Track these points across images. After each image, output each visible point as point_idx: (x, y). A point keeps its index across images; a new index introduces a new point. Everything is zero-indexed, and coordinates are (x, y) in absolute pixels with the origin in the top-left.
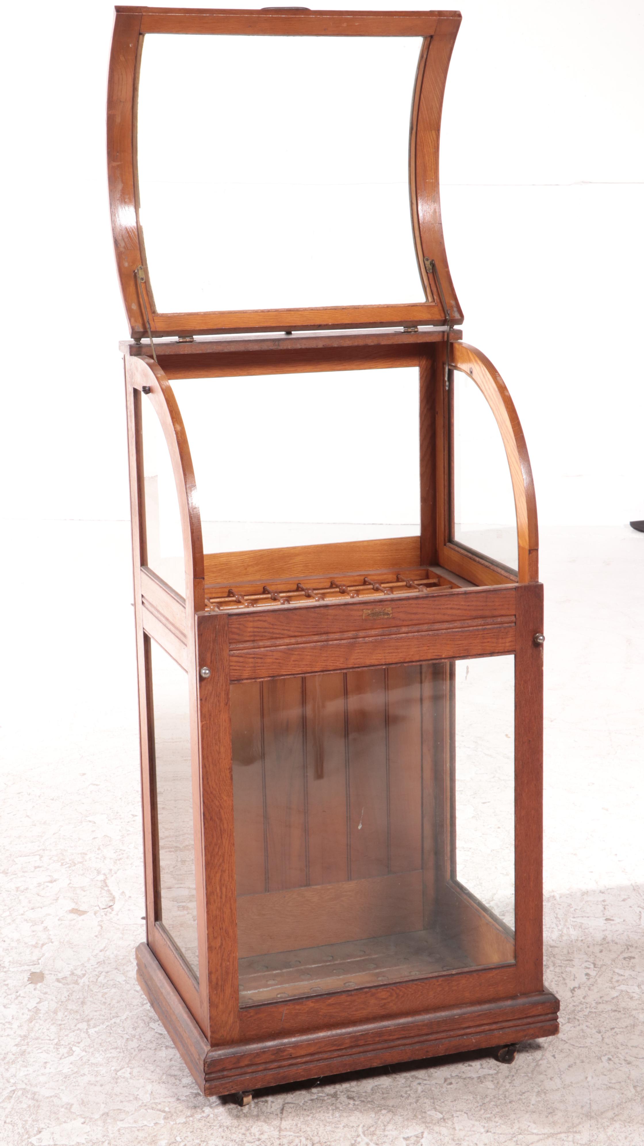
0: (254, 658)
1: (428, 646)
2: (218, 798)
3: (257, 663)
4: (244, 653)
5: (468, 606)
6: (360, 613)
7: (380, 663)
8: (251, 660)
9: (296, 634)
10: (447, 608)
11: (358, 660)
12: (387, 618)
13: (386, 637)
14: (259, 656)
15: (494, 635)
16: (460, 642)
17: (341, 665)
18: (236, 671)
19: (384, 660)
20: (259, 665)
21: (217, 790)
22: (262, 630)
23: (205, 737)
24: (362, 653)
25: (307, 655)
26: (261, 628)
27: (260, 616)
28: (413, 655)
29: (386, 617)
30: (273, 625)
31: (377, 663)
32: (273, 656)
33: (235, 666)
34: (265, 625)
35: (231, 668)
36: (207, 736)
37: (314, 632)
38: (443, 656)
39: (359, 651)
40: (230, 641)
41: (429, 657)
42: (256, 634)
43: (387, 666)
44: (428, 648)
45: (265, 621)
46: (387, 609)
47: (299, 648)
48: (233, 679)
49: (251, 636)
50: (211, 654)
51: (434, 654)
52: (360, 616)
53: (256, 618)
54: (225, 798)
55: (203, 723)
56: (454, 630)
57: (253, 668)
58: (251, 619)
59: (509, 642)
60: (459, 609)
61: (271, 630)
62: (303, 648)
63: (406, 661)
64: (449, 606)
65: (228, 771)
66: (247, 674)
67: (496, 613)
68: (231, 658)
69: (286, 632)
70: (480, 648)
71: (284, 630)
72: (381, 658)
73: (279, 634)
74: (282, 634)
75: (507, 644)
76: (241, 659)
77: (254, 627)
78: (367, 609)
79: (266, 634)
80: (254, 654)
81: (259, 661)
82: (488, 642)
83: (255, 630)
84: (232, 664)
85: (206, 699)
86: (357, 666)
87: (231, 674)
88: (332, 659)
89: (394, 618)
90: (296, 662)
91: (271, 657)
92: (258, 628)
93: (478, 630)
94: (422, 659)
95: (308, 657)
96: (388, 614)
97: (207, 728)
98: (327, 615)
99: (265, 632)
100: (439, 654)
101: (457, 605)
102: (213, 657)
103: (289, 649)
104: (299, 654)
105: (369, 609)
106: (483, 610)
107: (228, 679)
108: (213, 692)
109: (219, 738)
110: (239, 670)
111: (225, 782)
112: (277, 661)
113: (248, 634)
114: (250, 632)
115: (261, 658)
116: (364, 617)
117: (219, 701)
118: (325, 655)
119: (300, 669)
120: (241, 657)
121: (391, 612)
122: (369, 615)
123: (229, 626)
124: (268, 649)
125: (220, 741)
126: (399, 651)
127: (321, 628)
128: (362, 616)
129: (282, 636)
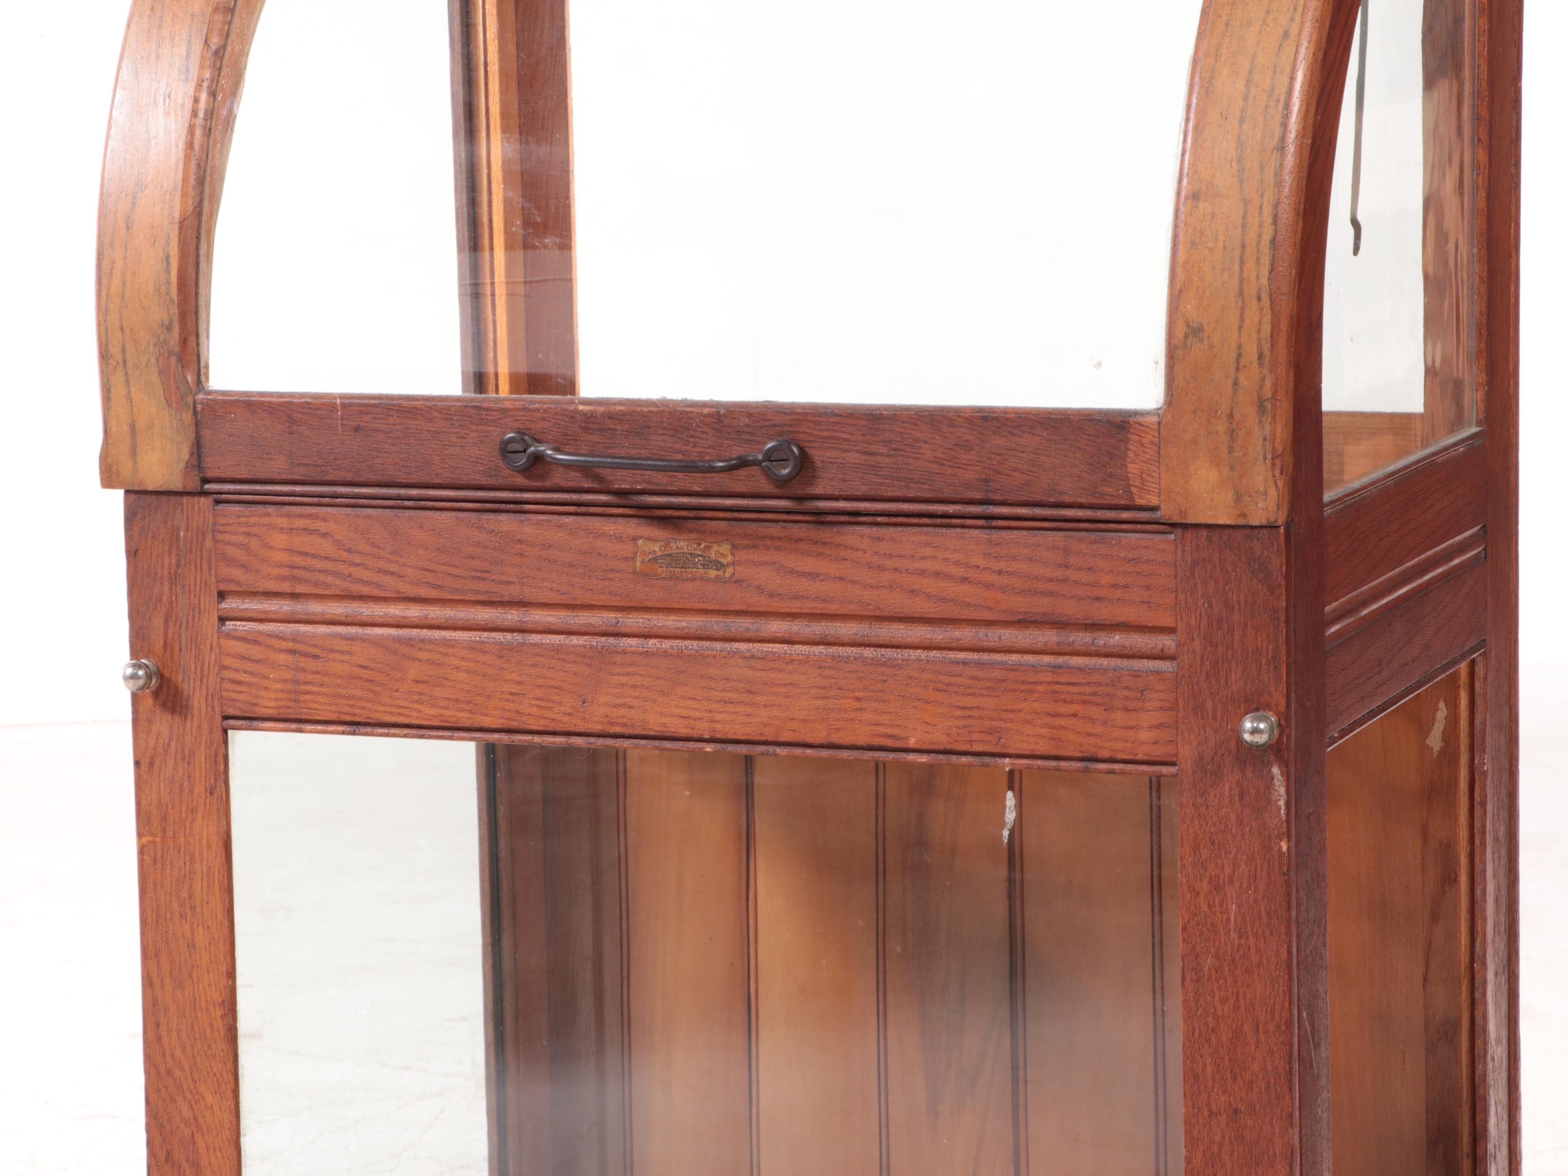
0: (292, 652)
1: (858, 699)
2: (189, 1096)
3: (304, 670)
4: (261, 633)
5: (1000, 572)
6: (627, 549)
7: (695, 733)
8: (282, 658)
9: (423, 592)
10: (923, 572)
11: (622, 712)
12: (717, 580)
13: (718, 645)
14: (310, 650)
15: (1094, 694)
16: (970, 701)
17: (566, 719)
18: (239, 688)
19: (706, 725)
20: (309, 677)
21: (186, 1067)
22: (319, 565)
23: (150, 886)
24: (634, 687)
25: (457, 669)
26: (313, 556)
27: (310, 516)
28: (805, 721)
29: (713, 573)
30: (349, 550)
31: (684, 731)
32: (349, 653)
33: (237, 671)
34: (327, 547)
35: (226, 674)
36: (155, 884)
37: (478, 592)
38: (912, 743)
39: (624, 679)
40: (223, 587)
41: (862, 740)
42: (298, 573)
43: (719, 746)
44: (857, 705)
45: (325, 535)
46: (715, 547)
47: (431, 641)
48: (231, 711)
49: (283, 579)
50: (166, 621)
51: (882, 730)
52: (626, 559)
53: (299, 523)
54: (209, 1099)
55: (144, 840)
56: (952, 655)
57: (290, 687)
58: (283, 522)
59: (1152, 727)
60: (965, 580)
61: (345, 569)
62: (446, 643)
63: (782, 739)
64: (928, 565)
65: (219, 1012)
66: (273, 704)
67: (1102, 613)
68: (223, 641)
69: (388, 580)
70: (1045, 731)
71: (386, 573)
72: (697, 714)
73: (369, 583)
74: (379, 586)
75: (1145, 735)
76: (255, 651)
77: (291, 551)
78: (649, 539)
79: (330, 579)
80: (293, 640)
81: (311, 664)
82: (1074, 715)
83: (298, 560)
84: (228, 661)
85: (151, 764)
86: (618, 730)
87: (225, 694)
88: (539, 693)
89: (739, 581)
90: (424, 688)
91: (345, 657)
92: (305, 554)
93: (1033, 668)
94: (836, 739)
95: (461, 676)
96: (720, 566)
97: (155, 861)
98: (520, 541)
99: (326, 571)
100: (896, 731)
101: (957, 563)
102: (171, 630)
103: (398, 640)
104: (430, 662)
105: (656, 541)
106: (1052, 594)
107: (218, 709)
108: (173, 744)
109: (190, 896)
110: (250, 685)
111: (209, 1047)
112: (366, 674)
113: (275, 571)
114: (280, 565)
115: (315, 657)
116: (638, 564)
117: (189, 777)
118: (517, 678)
119: (434, 711)
120: (255, 642)
121: (730, 558)
122: (655, 559)
123: (219, 536)
124: (341, 629)
125: (193, 908)
126: (758, 699)
127: (502, 582)
128: (633, 559)
129: (377, 592)
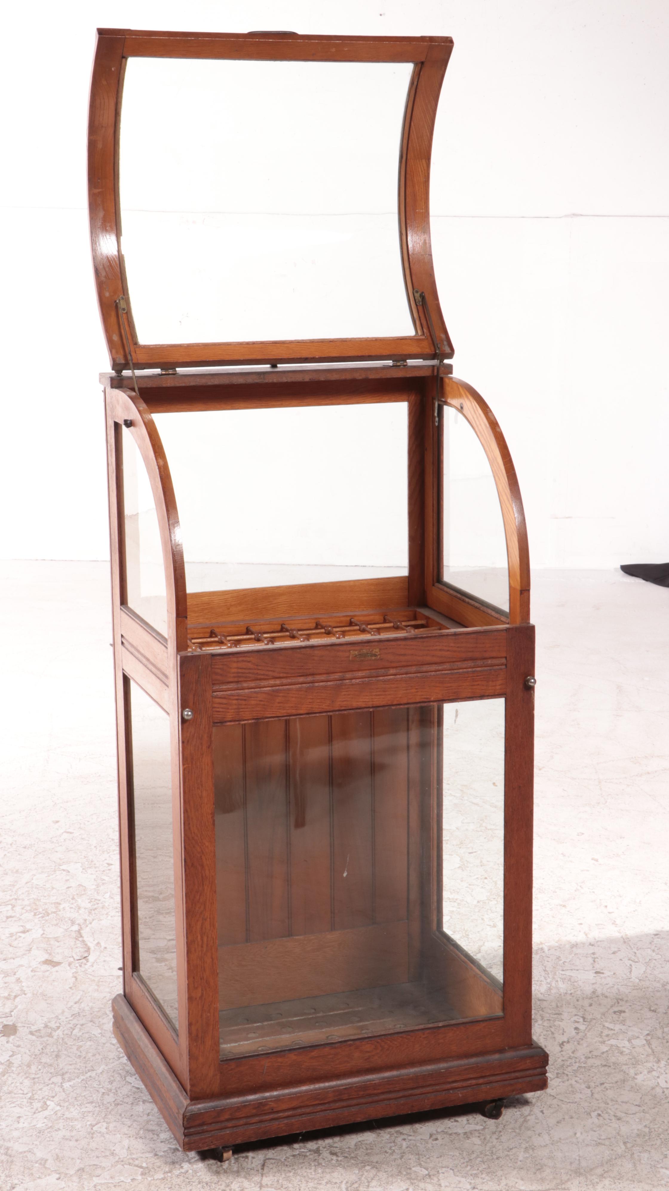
0: (237, 699)
1: (417, 689)
2: (200, 844)
3: (241, 705)
4: (227, 695)
5: (458, 647)
6: (347, 654)
7: (367, 706)
8: (235, 702)
9: (281, 675)
10: (436, 650)
11: (345, 703)
12: (375, 660)
13: (374, 679)
14: (243, 698)
15: (484, 678)
16: (449, 685)
17: (327, 707)
18: (219, 713)
19: (371, 703)
20: (243, 707)
21: (199, 836)
22: (247, 671)
23: (187, 780)
24: (349, 695)
25: (292, 697)
26: (245, 669)
27: (244, 657)
28: (401, 698)
29: (373, 658)
30: (257, 665)
31: (363, 705)
32: (257, 697)
33: (218, 708)
34: (250, 665)
35: (215, 709)
36: (189, 780)
37: (300, 673)
38: (432, 699)
39: (345, 693)
40: (214, 682)
41: (418, 700)
42: (240, 675)
43: (374, 709)
44: (416, 690)
45: (249, 662)
46: (374, 650)
47: (284, 690)
48: (216, 721)
49: (234, 677)
50: (194, 696)
51: (423, 697)
52: (346, 657)
53: (241, 659)
54: (207, 844)
55: (185, 766)
56: (443, 672)
57: (237, 710)
58: (235, 659)
59: (499, 685)
60: (448, 650)
61: (255, 671)
62: (289, 690)
63: (394, 704)
64: (438, 648)
65: (210, 816)
66: (231, 717)
67: (487, 655)
68: (214, 700)
69: (270, 673)
70: (470, 690)
71: (269, 671)
72: (368, 700)
73: (263, 675)
74: (267, 675)
75: (498, 687)
76: (224, 701)
77: (238, 668)
78: (354, 650)
79: (250, 675)
80: (238, 696)
81: (244, 702)
82: (478, 685)
83: (240, 671)
84: (215, 705)
85: (188, 741)
86: (343, 708)
87: (214, 716)
88: (318, 701)
89: (381, 659)
90: (281, 705)
91: (256, 699)
92: (242, 668)
93: (468, 672)
94: (410, 701)
95: (293, 699)
96: (376, 655)
97: (189, 772)
98: (313, 656)
99: (250, 673)
100: (428, 697)
101: (446, 646)
102: (195, 699)
103: (273, 691)
104: (283, 696)
105: (356, 650)
106: (473, 651)
107: (211, 721)
108: (196, 735)
109: (201, 782)
110: (223, 712)
111: (207, 828)
112: (262, 703)
113: (232, 675)
114: (234, 673)
115: (245, 700)
116: (351, 658)
117: (201, 744)
118: (311, 697)
119: (285, 711)
120: (225, 698)
121: (379, 653)
122: (356, 656)
123: (213, 666)
124: (253, 690)
125: (202, 785)
126: (386, 693)
127: (307, 669)
128: (349, 657)
129: (266, 677)
